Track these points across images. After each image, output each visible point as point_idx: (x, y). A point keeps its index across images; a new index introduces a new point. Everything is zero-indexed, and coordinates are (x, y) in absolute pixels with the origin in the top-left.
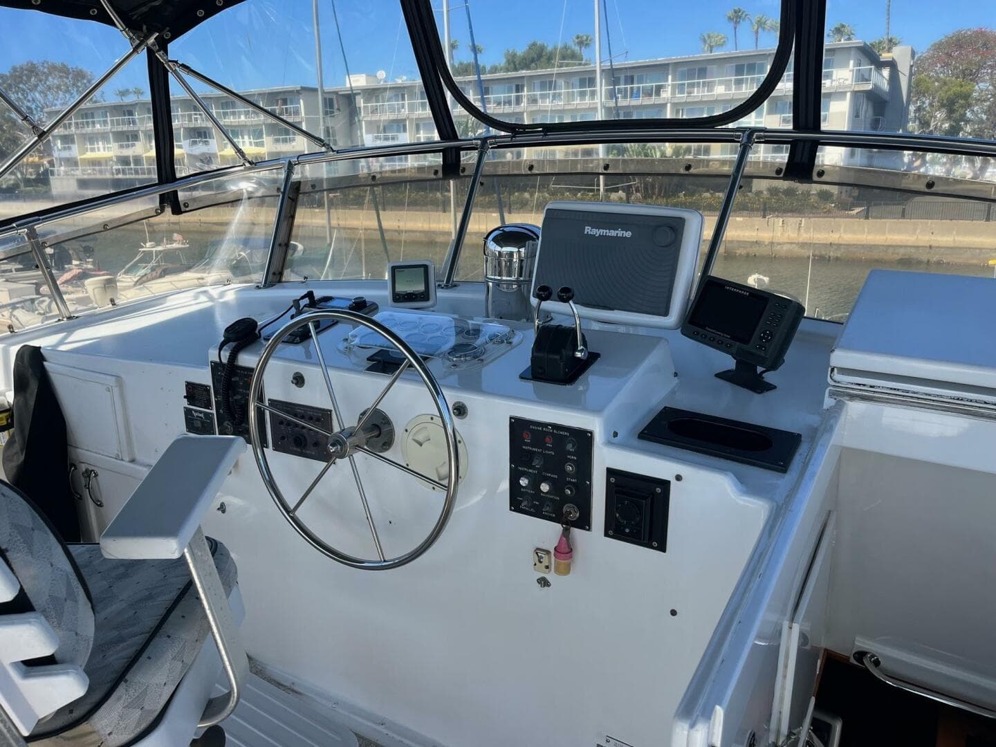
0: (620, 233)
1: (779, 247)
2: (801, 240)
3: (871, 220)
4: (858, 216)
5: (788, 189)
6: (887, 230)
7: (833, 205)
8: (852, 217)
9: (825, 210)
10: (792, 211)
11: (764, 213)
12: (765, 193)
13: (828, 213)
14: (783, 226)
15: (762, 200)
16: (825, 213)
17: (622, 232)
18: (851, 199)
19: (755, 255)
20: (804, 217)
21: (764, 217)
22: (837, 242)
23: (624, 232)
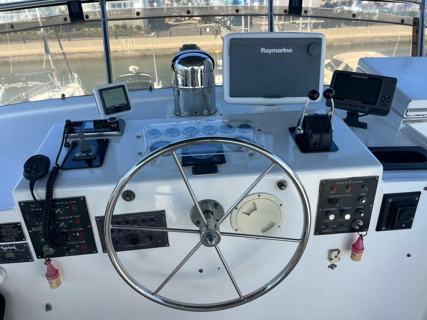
0: (285, 50)
1: (126, 52)
2: (134, 48)
3: (160, 38)
4: (154, 36)
5: (123, 25)
6: (167, 41)
7: (143, 32)
8: (151, 37)
9: (141, 34)
10: (127, 36)
11: (116, 37)
12: (113, 27)
13: (142, 36)
14: (126, 43)
15: (113, 31)
16: (141, 35)
17: (286, 50)
18: (150, 29)
19: (117, 57)
20: (134, 38)
21: (117, 39)
22: (149, 48)
23: (288, 50)
